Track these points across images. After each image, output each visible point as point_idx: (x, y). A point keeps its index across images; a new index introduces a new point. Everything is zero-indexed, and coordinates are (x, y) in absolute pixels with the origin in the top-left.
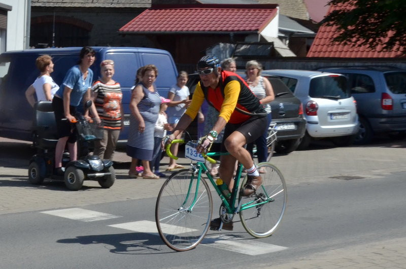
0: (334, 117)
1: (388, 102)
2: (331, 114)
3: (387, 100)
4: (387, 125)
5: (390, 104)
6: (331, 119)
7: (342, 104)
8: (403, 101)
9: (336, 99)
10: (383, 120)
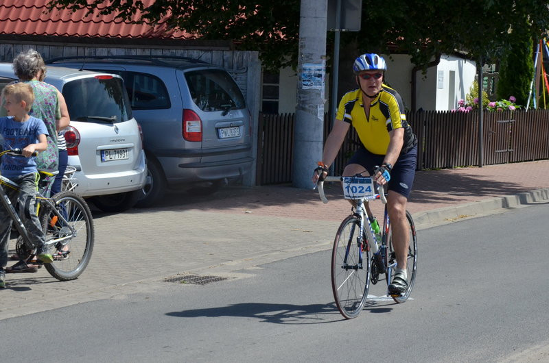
0: (107, 158)
1: (193, 127)
2: (102, 152)
3: (193, 123)
4: (193, 171)
5: (198, 130)
6: (102, 160)
7: (119, 131)
8: (218, 125)
9: (110, 122)
10: (186, 160)
